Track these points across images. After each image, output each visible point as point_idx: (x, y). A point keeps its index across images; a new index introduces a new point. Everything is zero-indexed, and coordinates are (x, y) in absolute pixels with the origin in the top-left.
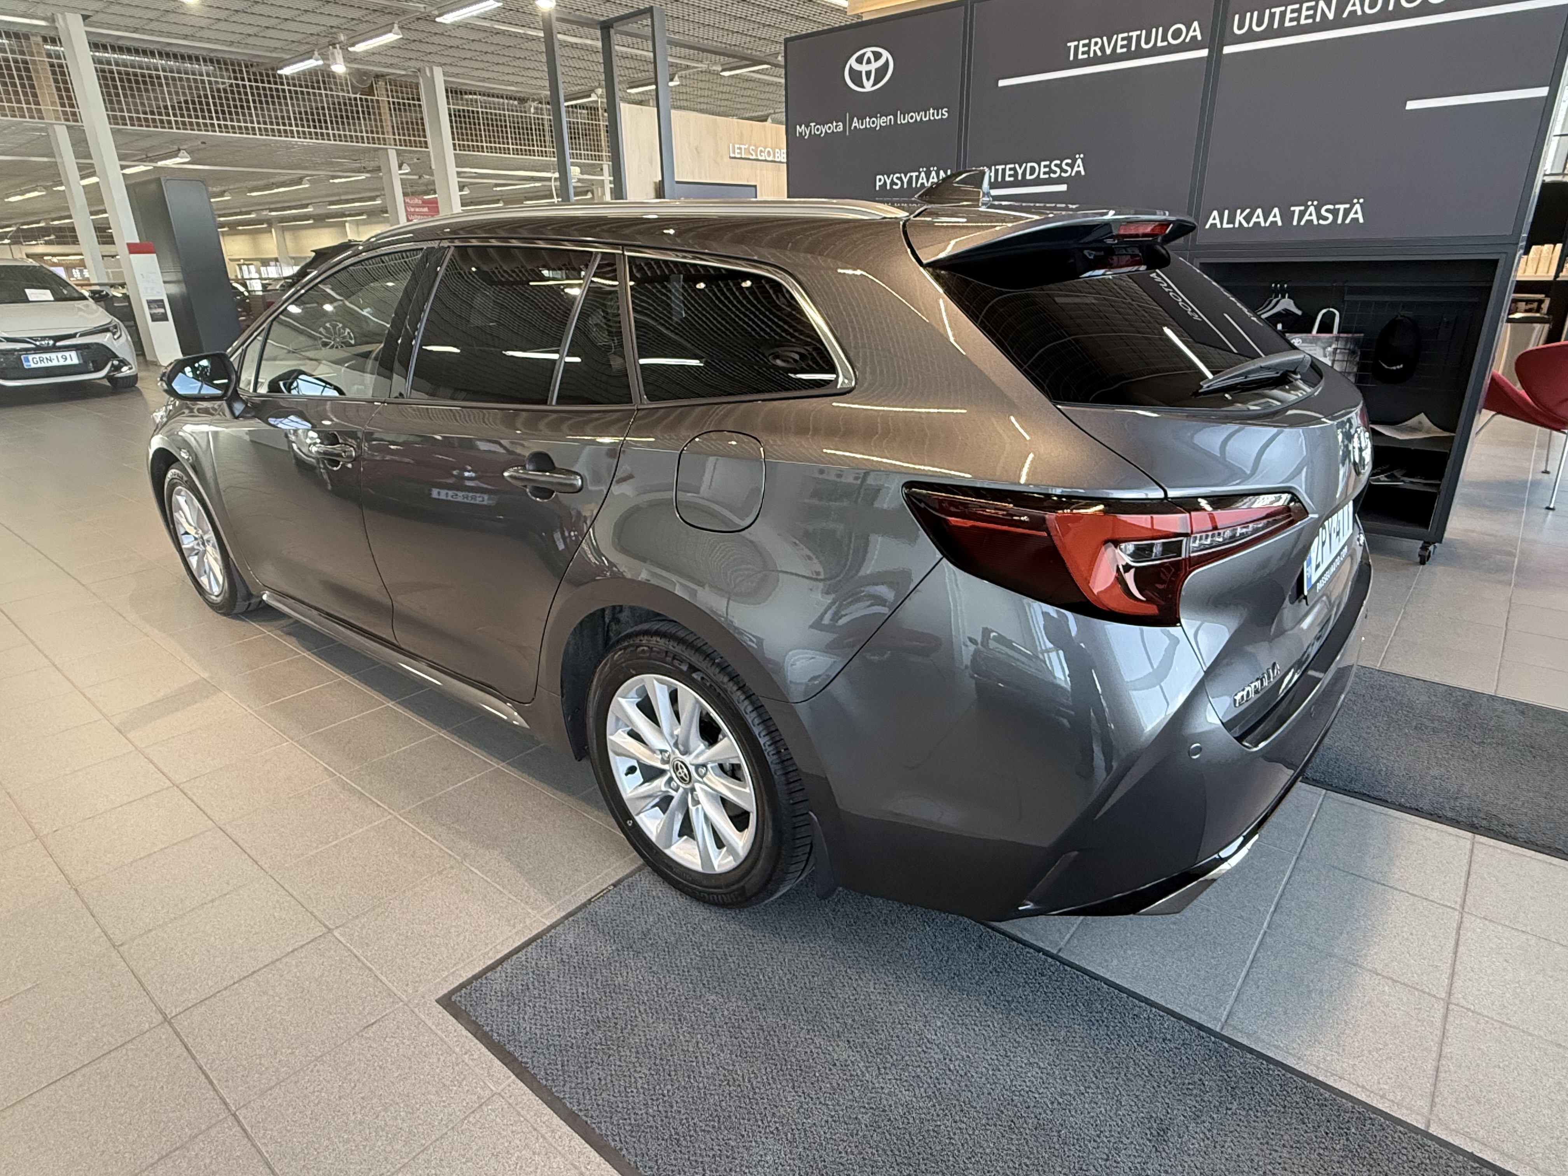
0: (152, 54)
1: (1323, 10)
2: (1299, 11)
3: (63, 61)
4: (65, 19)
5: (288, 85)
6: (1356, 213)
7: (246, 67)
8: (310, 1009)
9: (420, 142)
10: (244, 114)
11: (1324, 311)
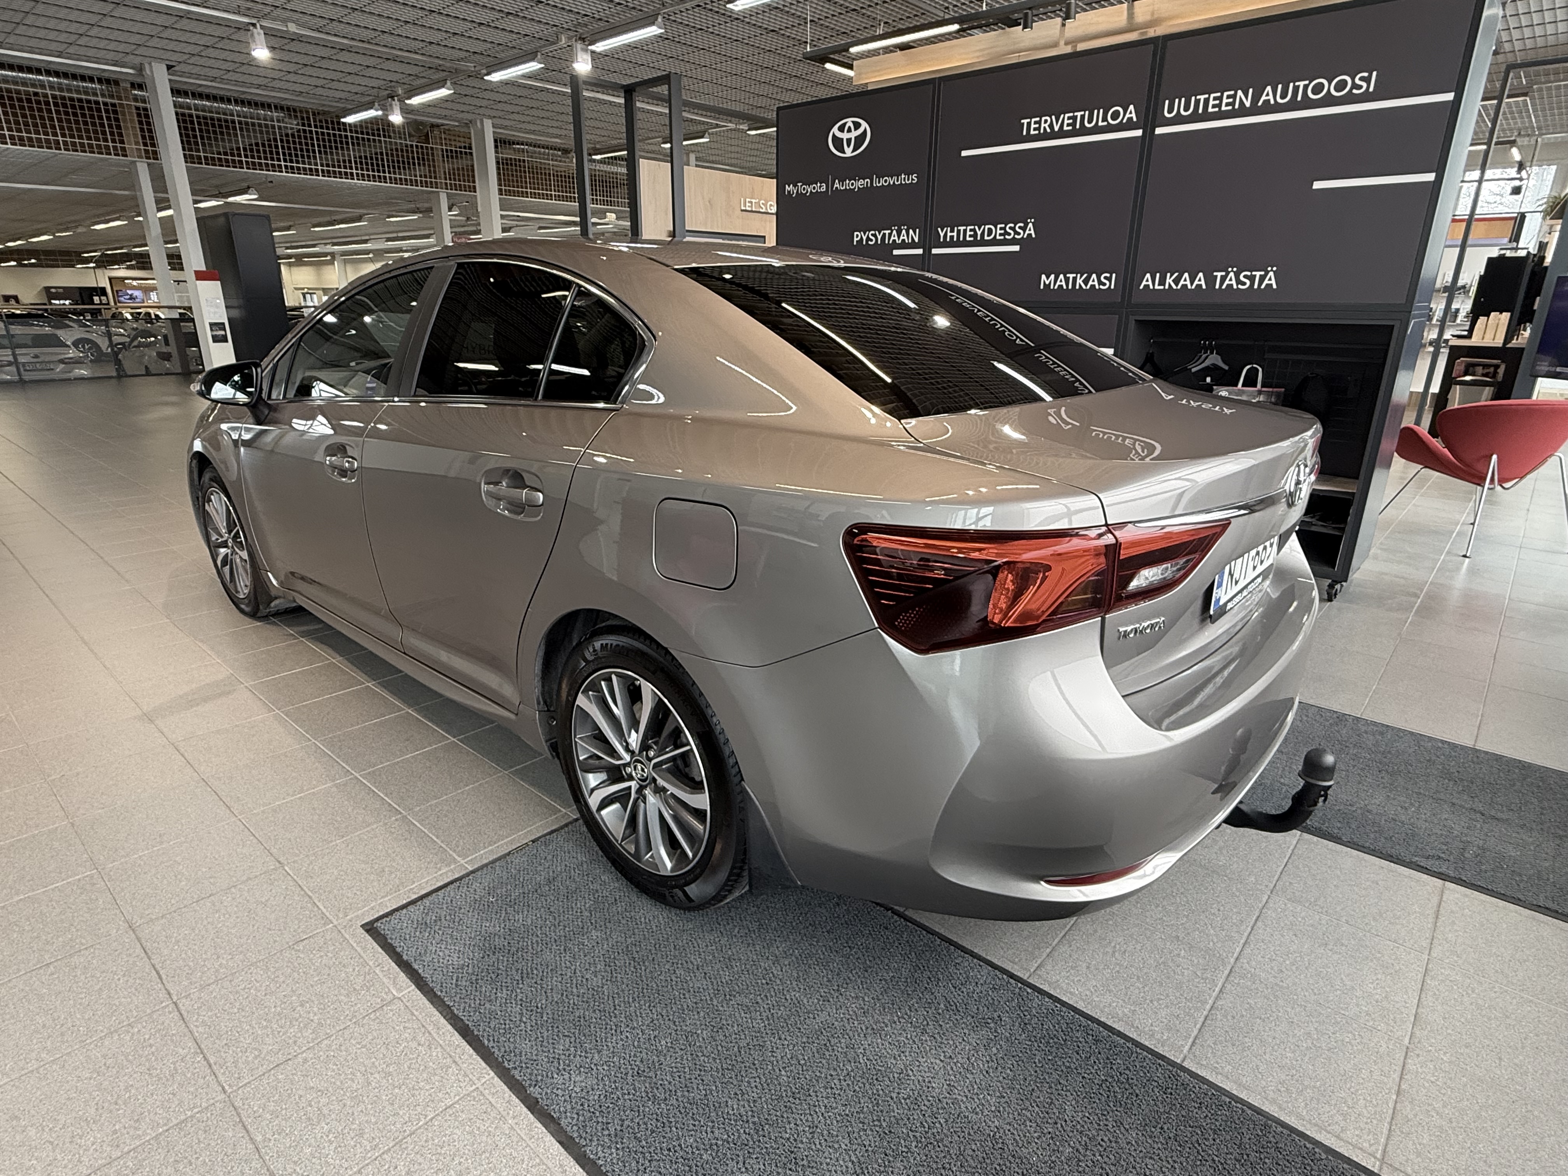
0: (229, 101)
1: (1241, 99)
2: (1220, 99)
3: (148, 106)
4: (151, 67)
5: (351, 131)
6: (1270, 279)
7: (314, 114)
8: (253, 926)
9: (469, 186)
10: (309, 157)
11: (1248, 367)
